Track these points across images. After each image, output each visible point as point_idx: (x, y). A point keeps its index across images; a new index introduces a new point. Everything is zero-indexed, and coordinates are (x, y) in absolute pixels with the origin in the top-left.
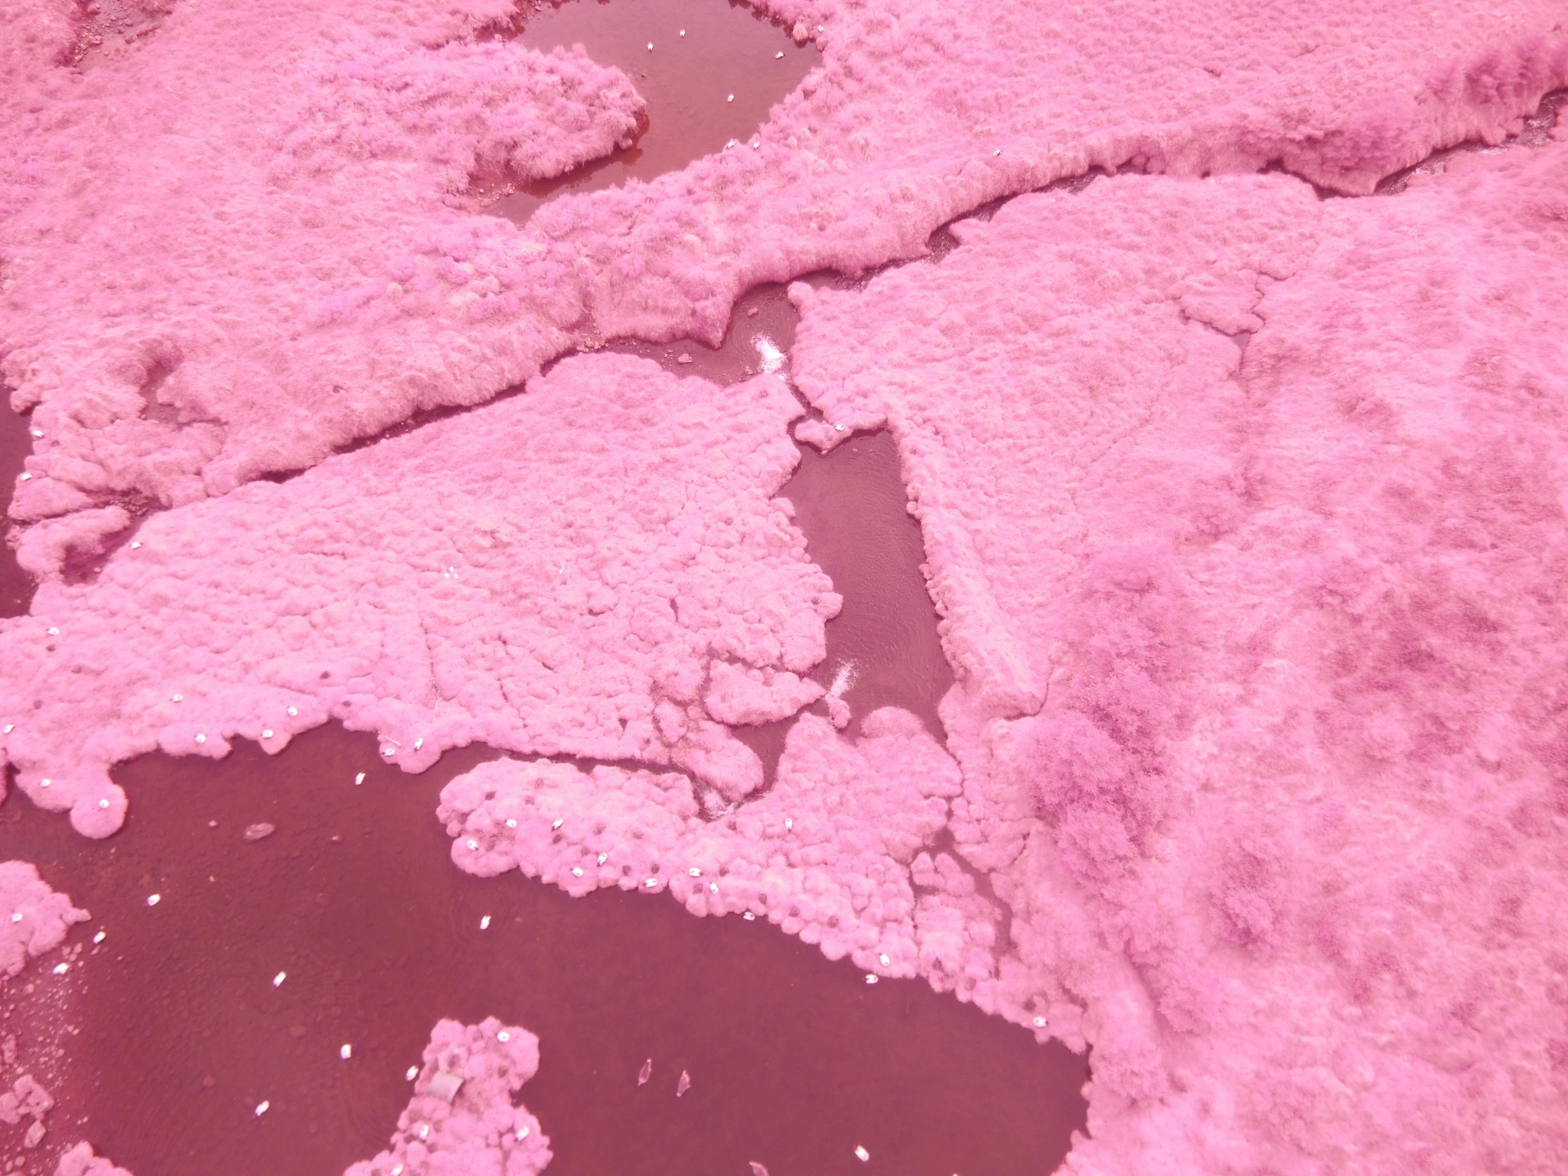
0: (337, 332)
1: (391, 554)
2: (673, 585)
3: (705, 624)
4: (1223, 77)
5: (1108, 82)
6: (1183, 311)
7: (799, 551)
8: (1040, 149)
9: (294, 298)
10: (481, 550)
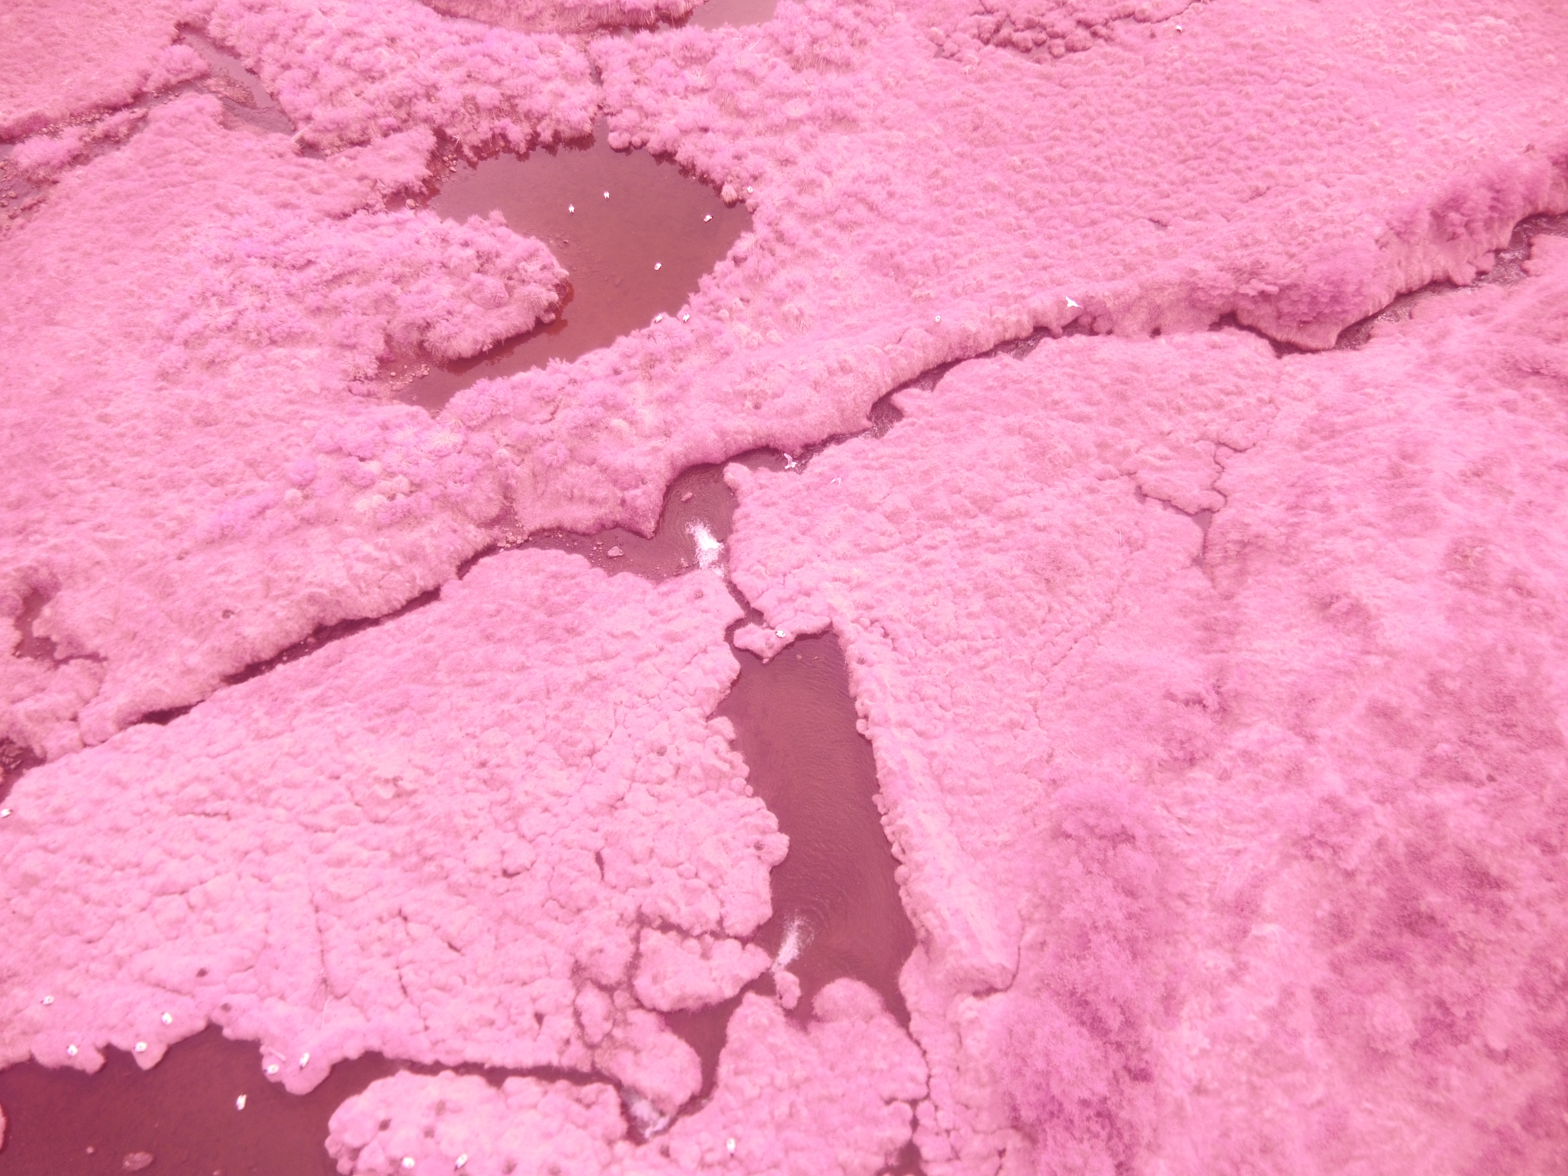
0: (229, 548)
1: (280, 812)
2: (598, 835)
3: (634, 882)
4: (1170, 228)
5: (1050, 238)
6: (1139, 488)
7: (740, 782)
8: (982, 314)
9: (182, 511)
10: (382, 802)
